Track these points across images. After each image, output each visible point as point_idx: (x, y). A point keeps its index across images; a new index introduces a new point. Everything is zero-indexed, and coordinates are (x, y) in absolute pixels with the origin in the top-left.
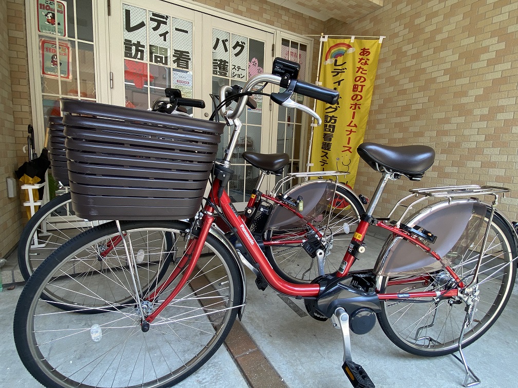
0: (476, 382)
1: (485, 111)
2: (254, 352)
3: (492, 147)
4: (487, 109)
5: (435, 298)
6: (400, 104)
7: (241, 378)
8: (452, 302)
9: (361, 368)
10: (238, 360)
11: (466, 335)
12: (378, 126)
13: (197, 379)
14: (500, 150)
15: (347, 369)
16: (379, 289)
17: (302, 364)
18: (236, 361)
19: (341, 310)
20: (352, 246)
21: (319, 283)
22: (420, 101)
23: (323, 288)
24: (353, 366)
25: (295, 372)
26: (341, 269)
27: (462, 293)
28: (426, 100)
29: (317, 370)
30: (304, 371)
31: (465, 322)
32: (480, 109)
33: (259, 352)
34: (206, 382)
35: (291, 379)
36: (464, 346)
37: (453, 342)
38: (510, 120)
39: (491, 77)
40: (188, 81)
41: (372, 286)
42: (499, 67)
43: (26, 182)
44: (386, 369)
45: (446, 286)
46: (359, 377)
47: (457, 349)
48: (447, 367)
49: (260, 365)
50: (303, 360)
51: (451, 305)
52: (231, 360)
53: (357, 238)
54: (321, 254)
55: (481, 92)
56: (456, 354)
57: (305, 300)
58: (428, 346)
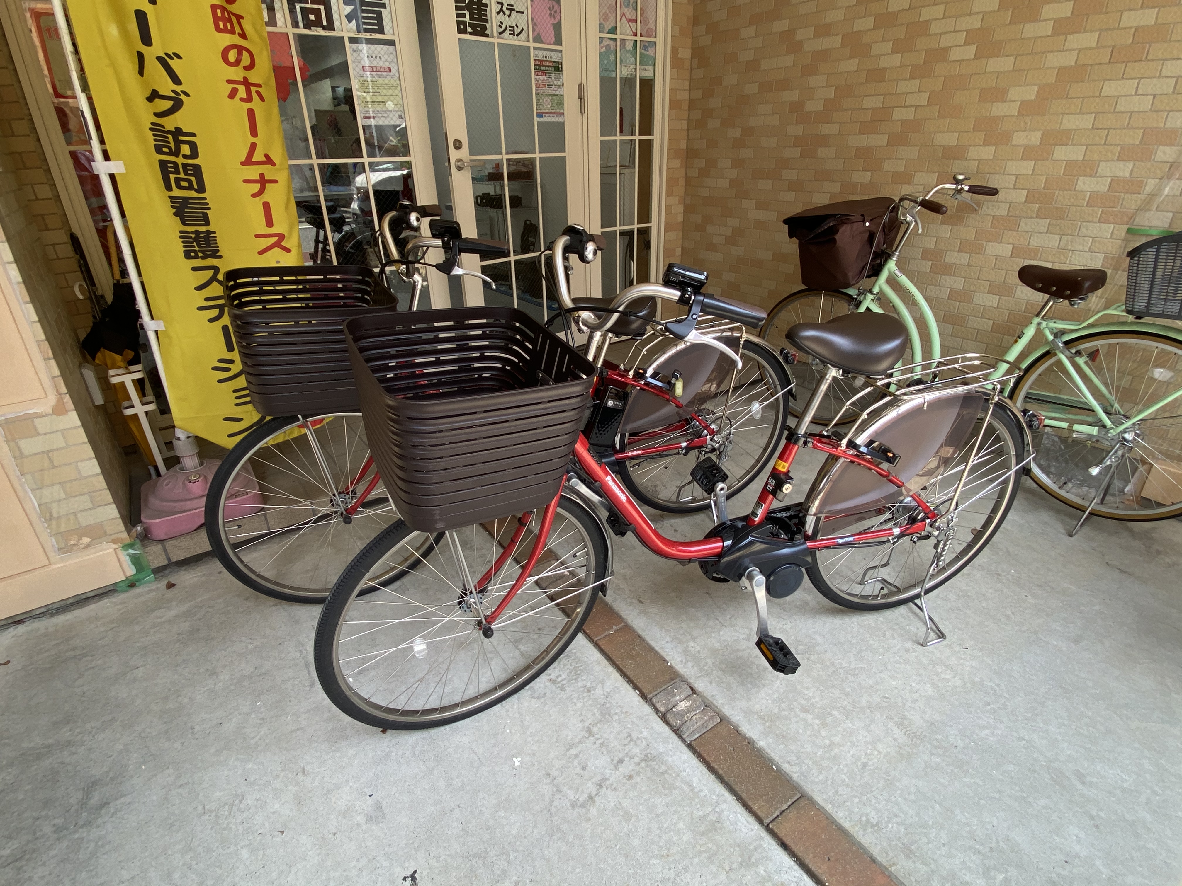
0: (940, 638)
1: (1035, 138)
2: (620, 629)
3: (1037, 217)
4: (1039, 134)
5: (890, 538)
6: (869, 103)
7: (611, 669)
8: (916, 539)
9: (782, 642)
10: (600, 643)
11: (933, 576)
12: (822, 152)
13: (548, 678)
14: (1049, 224)
15: (762, 646)
16: (810, 532)
17: (694, 639)
18: (597, 645)
19: (755, 572)
20: (772, 482)
21: (721, 537)
22: (911, 100)
23: (729, 543)
24: (771, 641)
25: (686, 652)
26: (754, 514)
27: (931, 526)
28: (923, 98)
29: (717, 645)
30: (698, 648)
31: (932, 564)
32: (1025, 133)
33: (627, 628)
34: (562, 681)
35: (681, 661)
36: (927, 592)
37: (914, 586)
38: (1076, 161)
39: (1055, 60)
40: (387, 64)
41: (799, 531)
42: (1077, 41)
43: (109, 363)
44: (814, 633)
45: (910, 517)
46: (780, 656)
47: (918, 596)
48: (902, 620)
49: (633, 648)
50: (695, 633)
51: (914, 542)
52: (590, 645)
53: (780, 469)
54: (722, 489)
55: (1031, 93)
56: (917, 601)
57: (700, 563)
58: (877, 596)
